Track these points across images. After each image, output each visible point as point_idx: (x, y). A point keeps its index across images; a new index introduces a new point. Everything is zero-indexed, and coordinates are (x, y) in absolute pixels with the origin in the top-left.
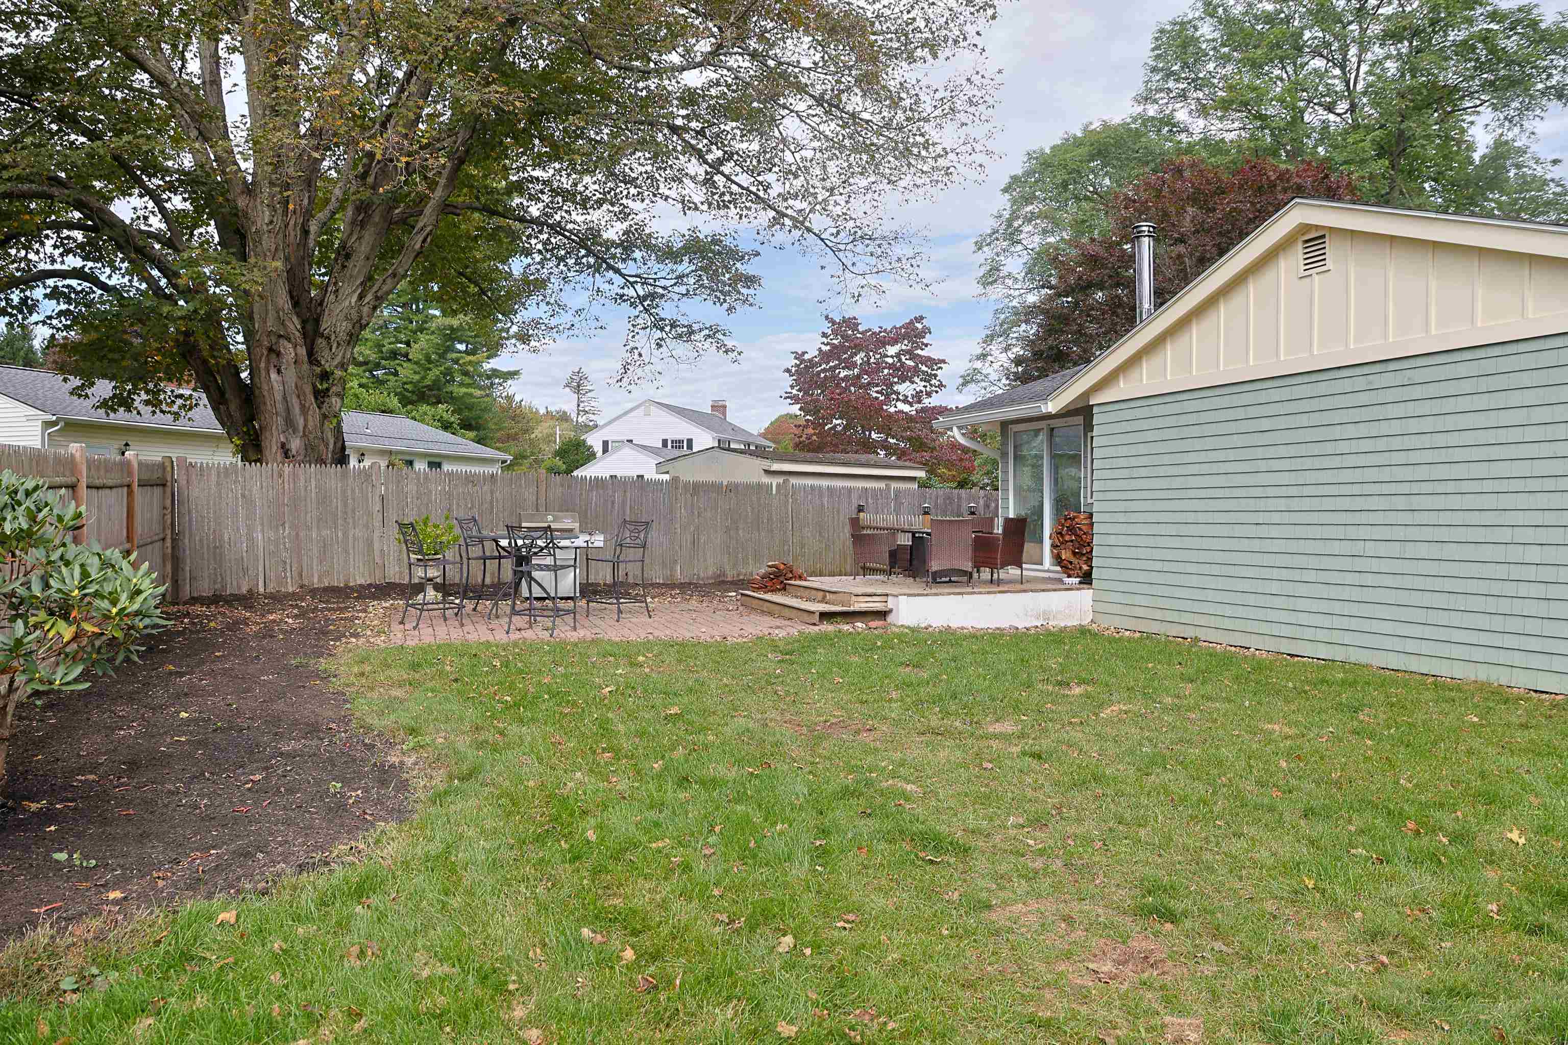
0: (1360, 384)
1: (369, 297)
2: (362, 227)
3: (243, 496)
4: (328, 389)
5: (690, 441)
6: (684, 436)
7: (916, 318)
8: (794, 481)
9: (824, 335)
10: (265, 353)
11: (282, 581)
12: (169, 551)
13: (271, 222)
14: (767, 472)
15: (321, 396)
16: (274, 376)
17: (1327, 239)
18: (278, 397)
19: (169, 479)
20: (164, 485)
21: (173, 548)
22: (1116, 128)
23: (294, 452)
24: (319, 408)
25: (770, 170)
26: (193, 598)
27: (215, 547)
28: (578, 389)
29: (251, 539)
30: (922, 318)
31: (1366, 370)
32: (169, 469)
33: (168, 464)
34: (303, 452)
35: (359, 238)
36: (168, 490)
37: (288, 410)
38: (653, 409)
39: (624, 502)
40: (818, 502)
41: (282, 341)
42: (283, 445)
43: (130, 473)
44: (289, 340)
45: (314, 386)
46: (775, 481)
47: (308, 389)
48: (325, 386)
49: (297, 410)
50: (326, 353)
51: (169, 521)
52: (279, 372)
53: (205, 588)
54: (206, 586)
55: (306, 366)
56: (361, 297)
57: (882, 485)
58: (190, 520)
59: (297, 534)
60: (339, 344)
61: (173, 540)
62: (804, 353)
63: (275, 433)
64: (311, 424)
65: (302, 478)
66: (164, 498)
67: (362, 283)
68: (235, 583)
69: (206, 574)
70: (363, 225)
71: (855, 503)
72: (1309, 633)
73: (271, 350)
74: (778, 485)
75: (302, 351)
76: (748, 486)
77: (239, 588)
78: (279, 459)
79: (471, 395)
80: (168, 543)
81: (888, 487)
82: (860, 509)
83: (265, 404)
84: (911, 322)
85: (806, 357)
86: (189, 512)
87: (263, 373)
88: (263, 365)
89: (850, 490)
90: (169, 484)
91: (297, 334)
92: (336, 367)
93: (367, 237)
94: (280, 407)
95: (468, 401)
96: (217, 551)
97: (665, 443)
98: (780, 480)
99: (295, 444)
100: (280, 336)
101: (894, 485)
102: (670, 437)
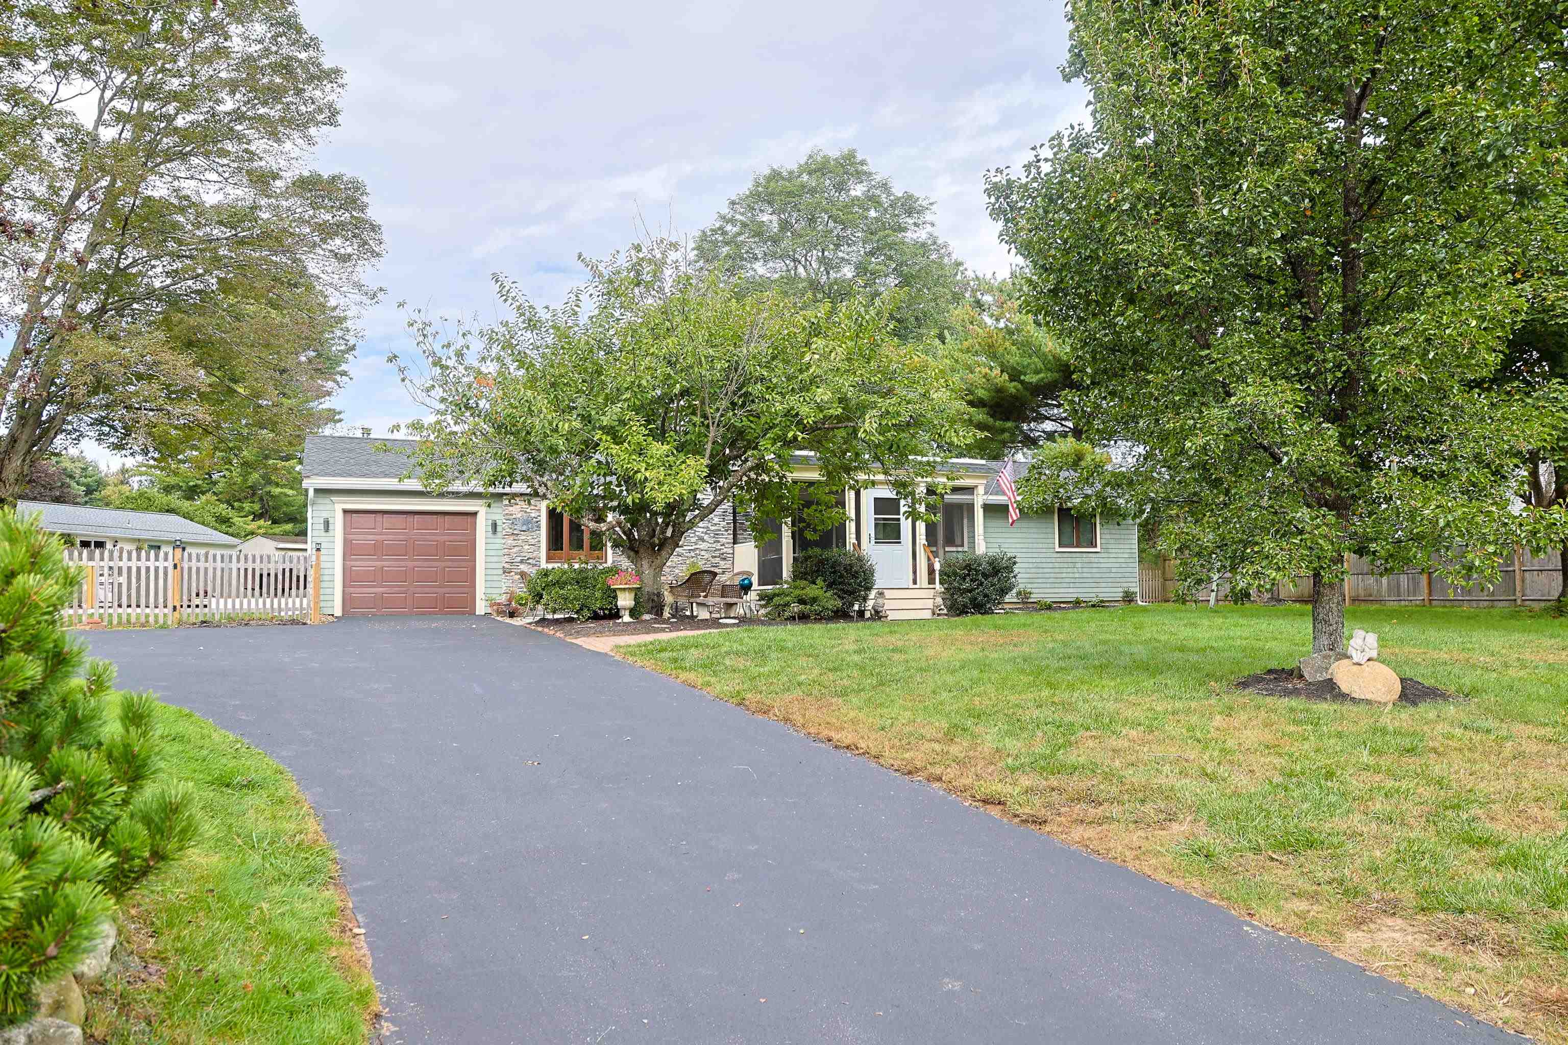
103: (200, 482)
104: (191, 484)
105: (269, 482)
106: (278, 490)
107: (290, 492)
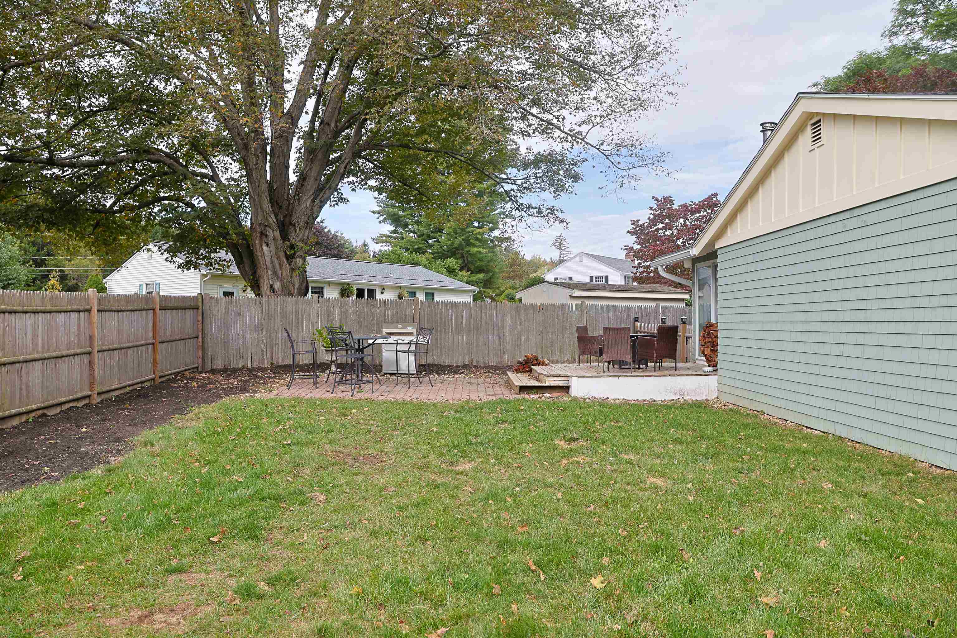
0: (839, 227)
1: (317, 201)
2: (312, 163)
3: (240, 314)
4: (294, 254)
5: (607, 277)
6: (604, 274)
7: (712, 195)
8: (588, 302)
9: (651, 209)
10: (258, 235)
11: (262, 361)
12: (201, 344)
13: (257, 164)
14: (572, 297)
15: (290, 258)
16: (265, 248)
17: (821, 123)
18: (268, 259)
19: (200, 305)
20: (198, 309)
21: (203, 342)
22: (869, 56)
23: (276, 290)
24: (290, 265)
25: (564, 108)
26: (212, 370)
27: (225, 342)
28: (560, 247)
29: (244, 338)
30: (717, 194)
31: (842, 216)
32: (200, 300)
33: (200, 297)
34: (281, 290)
35: (310, 169)
36: (200, 311)
37: (273, 267)
38: (585, 258)
39: (470, 317)
40: (605, 315)
41: (267, 228)
42: (271, 286)
43: (154, 302)
44: (270, 227)
45: (286, 254)
46: (574, 303)
47: (282, 254)
48: (292, 252)
49: (277, 266)
50: (293, 234)
51: (200, 328)
52: (268, 245)
53: (219, 364)
54: (220, 363)
55: (280, 242)
56: (313, 201)
57: (653, 304)
58: (211, 328)
59: (270, 336)
60: (300, 229)
61: (203, 338)
62: (638, 221)
63: (266, 279)
64: (284, 274)
65: (273, 304)
66: (197, 316)
67: (313, 193)
68: (235, 362)
69: (219, 357)
70: (312, 161)
71: (632, 316)
72: (815, 412)
73: (262, 233)
74: (576, 305)
75: (277, 234)
76: (555, 307)
77: (238, 364)
78: (268, 293)
79: (480, 252)
80: (200, 339)
81: (657, 306)
82: (636, 320)
83: (260, 263)
84: (709, 197)
85: (640, 223)
86: (211, 323)
87: (258, 246)
88: (257, 242)
89: (629, 308)
90: (200, 308)
91: (274, 224)
92: (299, 241)
93: (314, 168)
94: (269, 265)
95: (479, 256)
96: (226, 344)
97: (591, 278)
98: (579, 302)
99: (277, 285)
100: (266, 226)
101: (662, 304)
102: (595, 274)
103: (421, 246)
104: (416, 247)
105: (469, 244)
106: (475, 249)
107: (483, 251)
